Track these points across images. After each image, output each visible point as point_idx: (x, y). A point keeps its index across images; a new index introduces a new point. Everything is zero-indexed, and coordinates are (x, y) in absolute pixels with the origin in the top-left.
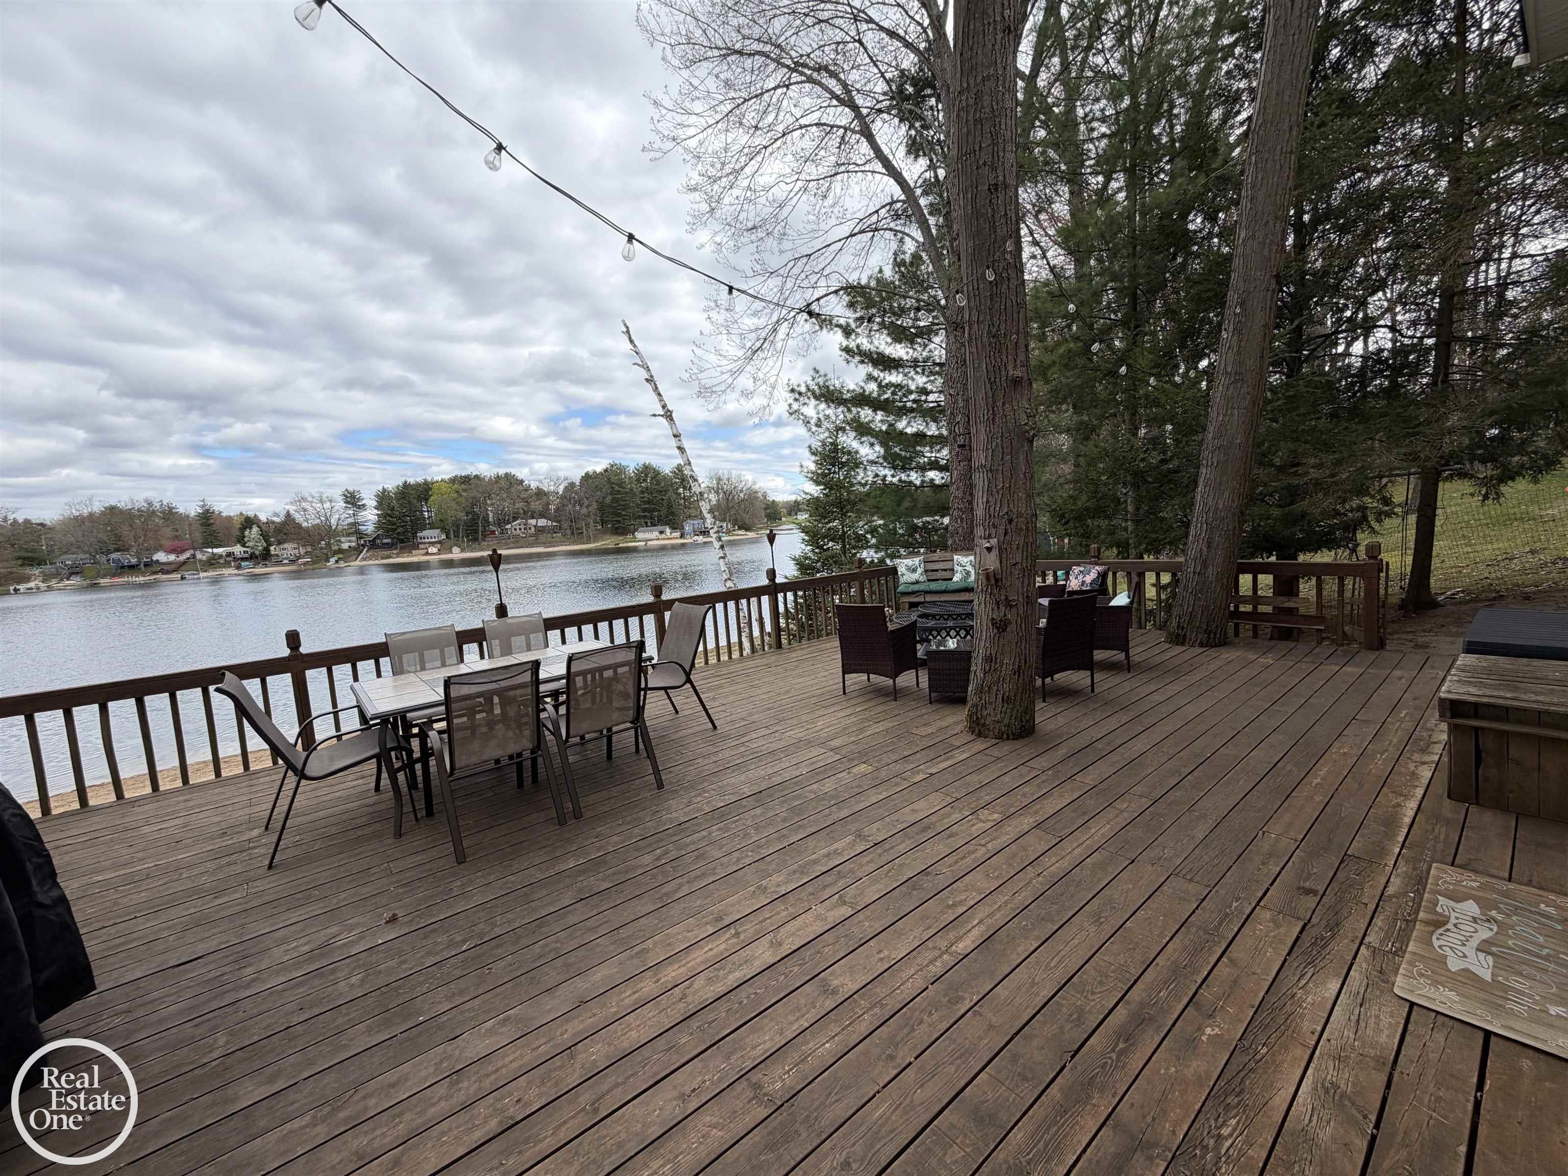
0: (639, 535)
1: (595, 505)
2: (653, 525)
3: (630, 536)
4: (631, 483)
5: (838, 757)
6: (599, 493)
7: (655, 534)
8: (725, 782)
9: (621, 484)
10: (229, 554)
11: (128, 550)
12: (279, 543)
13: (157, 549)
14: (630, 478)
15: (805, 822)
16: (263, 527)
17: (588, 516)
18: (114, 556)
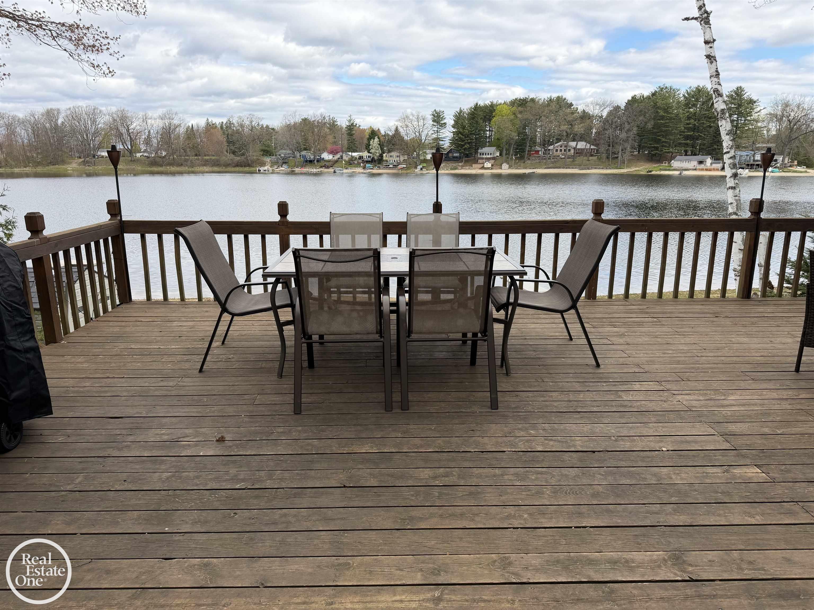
0: (675, 164)
1: (635, 129)
2: (694, 154)
3: (665, 164)
4: (677, 108)
5: (726, 446)
6: (641, 118)
7: (693, 163)
8: (562, 427)
9: (667, 109)
10: (361, 158)
11: (310, 150)
12: (389, 151)
13: (324, 150)
14: (679, 102)
15: (619, 508)
16: (382, 139)
17: (626, 140)
18: (304, 153)
